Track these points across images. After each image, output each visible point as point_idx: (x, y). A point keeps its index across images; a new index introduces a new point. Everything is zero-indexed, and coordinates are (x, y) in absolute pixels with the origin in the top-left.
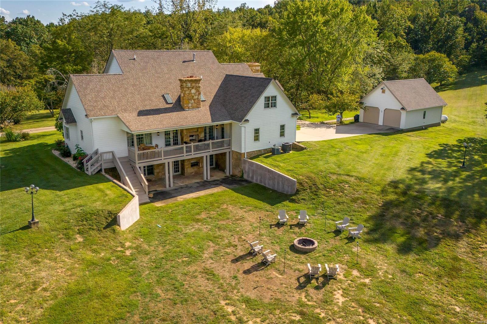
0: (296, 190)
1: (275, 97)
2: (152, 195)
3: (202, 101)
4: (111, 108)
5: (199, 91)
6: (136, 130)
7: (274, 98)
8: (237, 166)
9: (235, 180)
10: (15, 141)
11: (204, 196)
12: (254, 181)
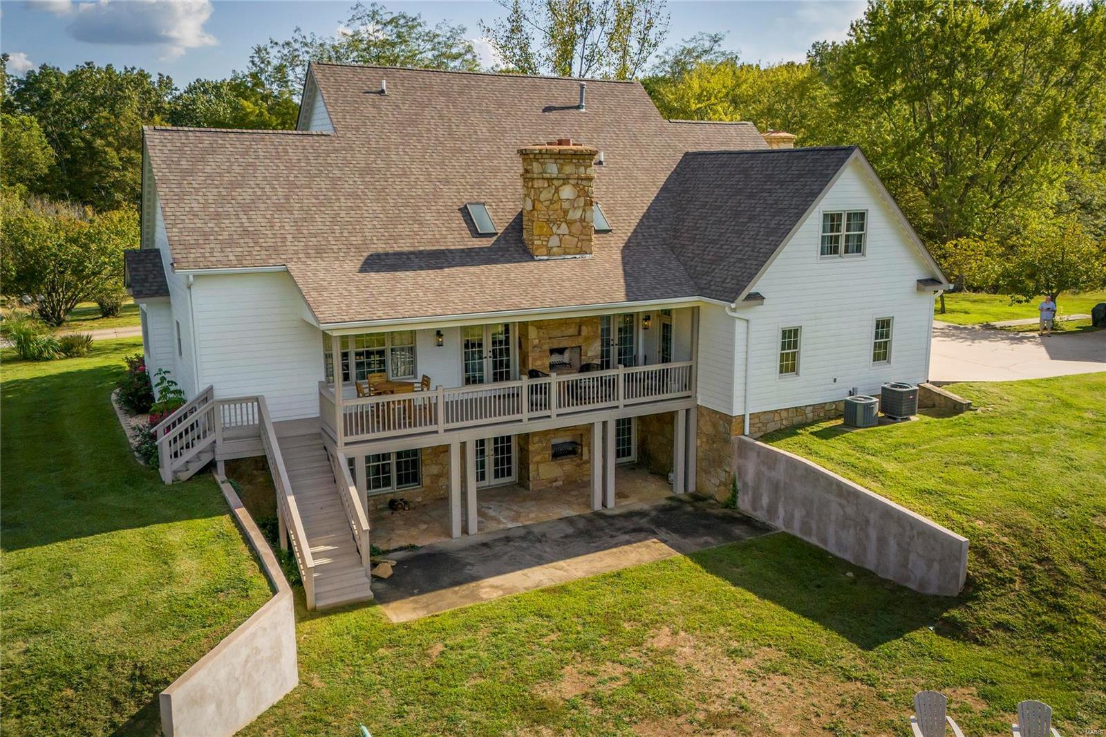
0: (962, 579)
1: (862, 215)
2: (386, 570)
3: (597, 232)
4: (270, 242)
5: (586, 194)
6: (338, 318)
7: (858, 219)
8: (713, 462)
9: (707, 516)
10: (37, 358)
11: (583, 584)
12: (779, 524)
